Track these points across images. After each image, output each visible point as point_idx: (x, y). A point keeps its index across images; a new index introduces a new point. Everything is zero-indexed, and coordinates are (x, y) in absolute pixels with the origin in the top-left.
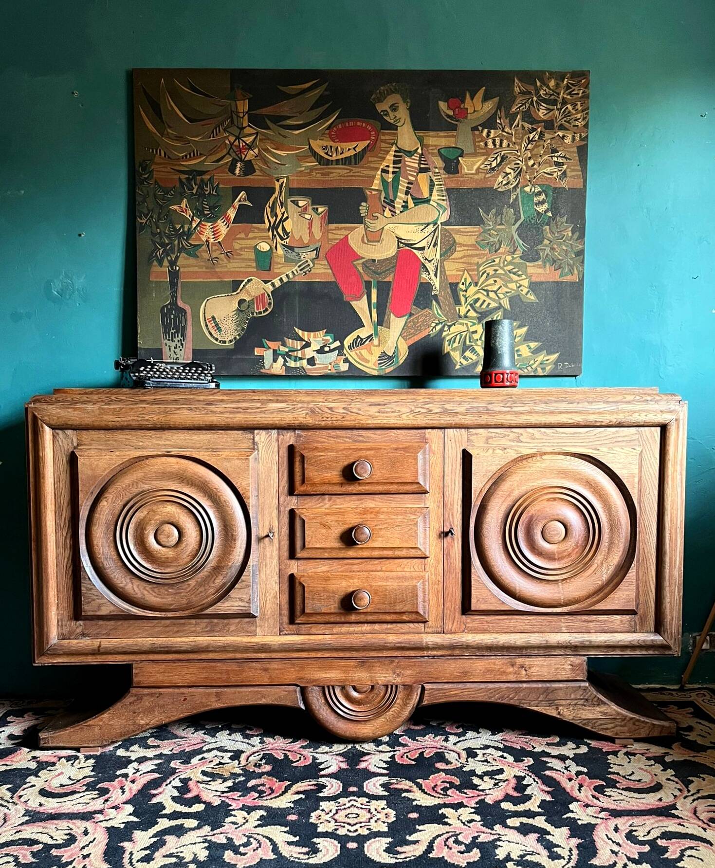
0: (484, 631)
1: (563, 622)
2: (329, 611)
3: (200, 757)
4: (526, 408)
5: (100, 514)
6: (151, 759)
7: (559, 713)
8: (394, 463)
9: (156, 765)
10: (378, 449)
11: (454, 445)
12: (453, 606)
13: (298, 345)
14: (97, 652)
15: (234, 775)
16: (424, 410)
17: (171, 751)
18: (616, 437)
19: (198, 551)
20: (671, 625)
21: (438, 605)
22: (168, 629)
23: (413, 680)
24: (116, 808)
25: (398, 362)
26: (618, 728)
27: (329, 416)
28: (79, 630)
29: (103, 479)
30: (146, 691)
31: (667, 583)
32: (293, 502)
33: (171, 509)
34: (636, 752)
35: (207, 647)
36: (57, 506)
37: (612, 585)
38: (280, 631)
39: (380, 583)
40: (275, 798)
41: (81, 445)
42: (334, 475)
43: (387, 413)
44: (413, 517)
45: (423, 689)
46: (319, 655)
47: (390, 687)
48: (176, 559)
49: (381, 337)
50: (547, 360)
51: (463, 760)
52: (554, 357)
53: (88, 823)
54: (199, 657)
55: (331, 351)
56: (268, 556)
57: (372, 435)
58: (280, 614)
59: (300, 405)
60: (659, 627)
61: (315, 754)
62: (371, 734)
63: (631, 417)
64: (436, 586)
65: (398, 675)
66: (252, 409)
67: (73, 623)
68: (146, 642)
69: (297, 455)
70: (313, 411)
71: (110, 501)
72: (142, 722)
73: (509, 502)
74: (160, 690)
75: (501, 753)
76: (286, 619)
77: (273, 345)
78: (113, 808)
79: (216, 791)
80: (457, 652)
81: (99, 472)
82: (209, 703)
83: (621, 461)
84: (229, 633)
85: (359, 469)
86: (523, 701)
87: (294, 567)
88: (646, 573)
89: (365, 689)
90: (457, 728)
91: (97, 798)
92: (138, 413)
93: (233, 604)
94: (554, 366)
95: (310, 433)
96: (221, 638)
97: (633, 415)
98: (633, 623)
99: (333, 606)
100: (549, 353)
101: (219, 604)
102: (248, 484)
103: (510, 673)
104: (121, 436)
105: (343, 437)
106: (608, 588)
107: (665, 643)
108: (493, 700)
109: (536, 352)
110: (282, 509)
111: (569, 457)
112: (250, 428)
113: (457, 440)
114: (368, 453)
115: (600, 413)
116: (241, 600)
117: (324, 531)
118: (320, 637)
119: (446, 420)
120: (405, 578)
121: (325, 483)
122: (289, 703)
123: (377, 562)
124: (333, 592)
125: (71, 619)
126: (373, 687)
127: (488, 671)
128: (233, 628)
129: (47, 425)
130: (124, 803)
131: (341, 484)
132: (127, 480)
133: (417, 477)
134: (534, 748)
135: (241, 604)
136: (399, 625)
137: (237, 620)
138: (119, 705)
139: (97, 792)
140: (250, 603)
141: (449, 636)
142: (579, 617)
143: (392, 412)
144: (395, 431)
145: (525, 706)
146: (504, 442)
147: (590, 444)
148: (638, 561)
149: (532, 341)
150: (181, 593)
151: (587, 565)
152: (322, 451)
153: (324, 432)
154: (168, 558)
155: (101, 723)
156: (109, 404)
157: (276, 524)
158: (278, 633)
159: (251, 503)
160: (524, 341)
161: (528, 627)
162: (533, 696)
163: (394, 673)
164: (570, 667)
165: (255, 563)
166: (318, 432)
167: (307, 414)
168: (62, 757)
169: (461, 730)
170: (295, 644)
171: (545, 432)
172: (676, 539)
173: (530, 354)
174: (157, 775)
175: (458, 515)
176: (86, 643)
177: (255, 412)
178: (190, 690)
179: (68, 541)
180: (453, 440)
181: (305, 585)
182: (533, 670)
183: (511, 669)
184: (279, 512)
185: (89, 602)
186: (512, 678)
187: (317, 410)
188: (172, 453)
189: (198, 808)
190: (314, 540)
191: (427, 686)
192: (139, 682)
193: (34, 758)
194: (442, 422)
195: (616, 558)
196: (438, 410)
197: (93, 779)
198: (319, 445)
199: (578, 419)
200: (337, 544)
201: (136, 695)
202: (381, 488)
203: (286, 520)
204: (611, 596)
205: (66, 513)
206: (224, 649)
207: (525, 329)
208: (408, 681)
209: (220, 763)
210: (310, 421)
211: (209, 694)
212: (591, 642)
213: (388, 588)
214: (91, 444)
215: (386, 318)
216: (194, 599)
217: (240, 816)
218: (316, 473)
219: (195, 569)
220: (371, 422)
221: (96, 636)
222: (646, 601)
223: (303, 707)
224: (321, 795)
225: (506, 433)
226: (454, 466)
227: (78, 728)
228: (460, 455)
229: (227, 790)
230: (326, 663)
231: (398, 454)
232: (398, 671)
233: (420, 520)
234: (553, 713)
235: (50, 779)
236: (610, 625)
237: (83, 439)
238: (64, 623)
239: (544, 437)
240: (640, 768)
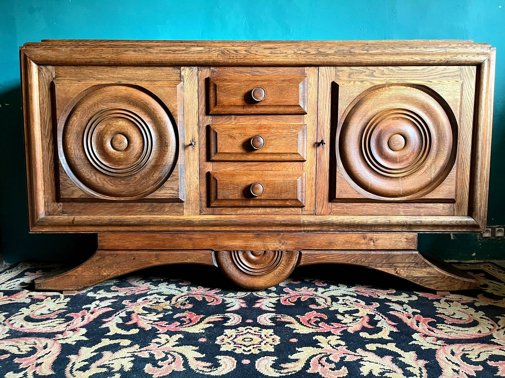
0: (345, 214)
1: (402, 208)
2: (234, 198)
3: (144, 298)
4: (379, 51)
5: (72, 126)
6: (110, 299)
7: (397, 273)
8: (281, 90)
9: (112, 302)
10: (271, 80)
11: (325, 79)
12: (323, 196)
14: (72, 224)
15: (165, 310)
16: (304, 52)
17: (125, 294)
18: (444, 73)
19: (141, 153)
20: (480, 210)
21: (312, 195)
22: (122, 209)
23: (293, 248)
24: (74, 330)
26: (439, 283)
27: (234, 55)
28: (60, 209)
29: (74, 101)
30: (107, 252)
31: (478, 180)
32: (209, 120)
33: (122, 123)
34: (453, 300)
35: (149, 221)
36: (42, 121)
37: (437, 181)
38: (200, 212)
39: (270, 179)
40: (192, 326)
41: (58, 77)
42: (238, 99)
43: (277, 54)
44: (295, 131)
45: (300, 254)
46: (228, 229)
47: (277, 252)
48: (126, 159)
51: (329, 303)
53: (49, 340)
54: (144, 229)
56: (192, 159)
57: (266, 71)
58: (200, 200)
59: (214, 49)
60: (471, 212)
61: (224, 298)
62: (264, 285)
63: (456, 58)
64: (311, 182)
65: (283, 244)
66: (179, 51)
67: (55, 204)
68: (106, 218)
69: (212, 84)
70: (223, 53)
71: (78, 116)
72: (105, 274)
73: (364, 121)
74: (117, 252)
75: (355, 299)
76: (204, 204)
78: (71, 330)
79: (150, 320)
80: (325, 228)
81: (70, 95)
82: (151, 261)
83: (447, 90)
84: (164, 213)
85: (256, 93)
86: (371, 264)
87: (210, 167)
88: (463, 173)
89: (260, 253)
90: (323, 283)
91: (63, 323)
92: (97, 53)
93: (166, 192)
95: (221, 69)
96: (159, 216)
97: (458, 56)
98: (452, 209)
99: (237, 195)
101: (157, 192)
102: (176, 106)
103: (362, 244)
104: (86, 71)
105: (245, 72)
106: (435, 184)
107: (476, 223)
108: (349, 262)
110: (201, 125)
111: (409, 88)
112: (177, 65)
113: (327, 74)
114: (263, 83)
115: (433, 54)
116: (172, 189)
117: (230, 140)
118: (228, 216)
119: (320, 59)
120: (288, 175)
121: (231, 106)
122: (206, 262)
123: (268, 164)
124: (237, 184)
125: (54, 201)
126: (265, 252)
127: (347, 242)
128: (167, 209)
129: (33, 61)
130: (81, 327)
131: (243, 106)
132: (90, 102)
133: (298, 102)
134: (379, 296)
135: (172, 192)
136: (284, 209)
137: (170, 204)
138: (88, 262)
139: (64, 319)
140: (178, 192)
141: (319, 217)
142: (412, 204)
143: (281, 53)
144: (282, 68)
145: (373, 267)
146: (362, 77)
147: (425, 78)
148: (457, 164)
150: (130, 183)
151: (420, 167)
152: (229, 82)
153: (231, 69)
154: (120, 158)
155: (76, 274)
156: (77, 47)
157: (197, 136)
158: (199, 213)
159: (179, 119)
161: (376, 211)
162: (379, 260)
163: (280, 242)
164: (405, 240)
165: (182, 163)
166: (227, 69)
167: (219, 54)
168: (48, 296)
169: (326, 285)
170: (211, 221)
171: (392, 69)
172: (486, 148)
174: (111, 309)
175: (327, 130)
176: (65, 218)
177: (181, 53)
178: (138, 252)
179: (51, 147)
180: (325, 75)
181: (218, 179)
182: (378, 242)
183: (363, 241)
184: (199, 127)
185: (65, 189)
186: (364, 247)
187: (226, 51)
188: (123, 83)
189: (135, 331)
190: (224, 147)
191: (303, 252)
192: (102, 246)
193: (30, 296)
194: (317, 60)
195: (442, 161)
196: (314, 52)
197: (65, 311)
198: (227, 78)
199: (417, 58)
200: (240, 150)
201: (100, 255)
202: (272, 110)
203: (204, 133)
204: (437, 189)
205: (49, 126)
206: (161, 223)
208: (290, 248)
209: (157, 302)
210: (221, 59)
211: (150, 256)
212: (421, 222)
213: (276, 182)
214: (65, 77)
216: (139, 188)
217: (163, 338)
218: (225, 98)
219: (140, 167)
220: (266, 60)
221: (71, 214)
222: (462, 194)
223: (216, 265)
224: (226, 324)
225: (363, 70)
226: (325, 95)
227: (60, 277)
228: (329, 87)
229: (158, 319)
230: (232, 235)
231: (284, 84)
232: (283, 241)
233: (300, 133)
234: (392, 272)
235: (35, 310)
236: (436, 211)
237: (59, 72)
238: (49, 204)
239: (392, 73)
240: (458, 311)
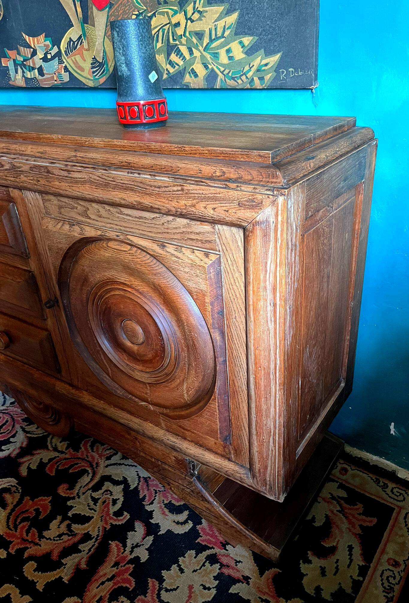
11: (35, 210)
13: (28, 52)
21: (64, 362)
23: (65, 411)
25: (108, 70)
44: (19, 280)
49: (89, 38)
50: (266, 65)
52: (274, 59)
55: (53, 58)
64: (59, 346)
77: (12, 53)
88: (238, 408)
94: (275, 74)
98: (227, 451)
100: (269, 53)
106: (194, 408)
109: (250, 51)
113: (35, 204)
133: (8, 242)
146: (75, 215)
149: (246, 34)
151: (168, 378)
160: (236, 34)
163: (52, 400)
164: (174, 458)
173: (243, 56)
182: (144, 445)
183: (128, 437)
191: (75, 420)
207: (235, 16)
208: (62, 409)
215: (89, 13)
222: (240, 436)
225: (73, 204)
234: (165, 485)
236: (205, 442)
239: (111, 217)
